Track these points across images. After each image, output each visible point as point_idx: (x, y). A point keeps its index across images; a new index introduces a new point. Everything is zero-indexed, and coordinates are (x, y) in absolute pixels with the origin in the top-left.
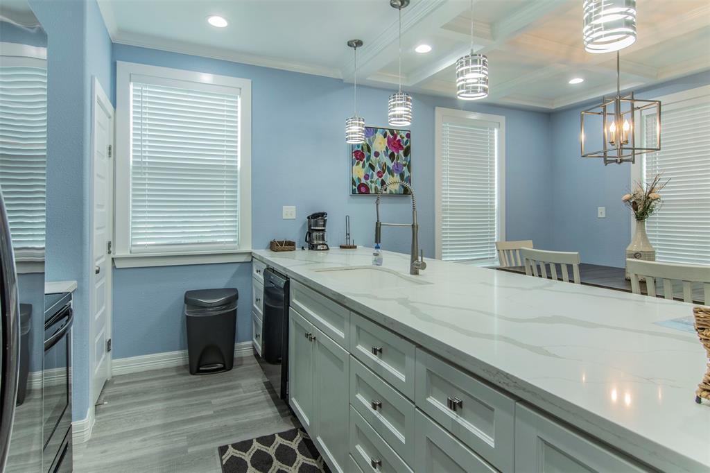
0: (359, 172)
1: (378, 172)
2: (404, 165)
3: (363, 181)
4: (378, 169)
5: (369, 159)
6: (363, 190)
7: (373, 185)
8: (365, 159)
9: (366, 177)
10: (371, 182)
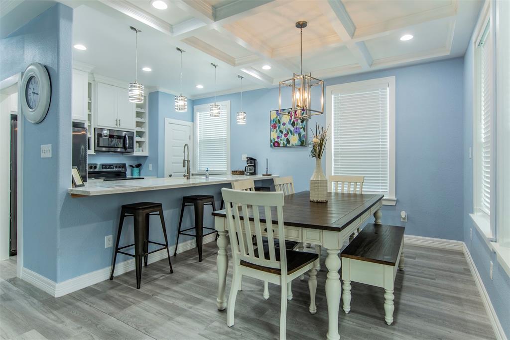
0: (274, 135)
1: (285, 134)
2: (301, 128)
3: (276, 140)
4: (285, 132)
5: (279, 127)
6: (276, 144)
7: (282, 142)
8: (277, 128)
9: (278, 137)
10: (281, 140)
